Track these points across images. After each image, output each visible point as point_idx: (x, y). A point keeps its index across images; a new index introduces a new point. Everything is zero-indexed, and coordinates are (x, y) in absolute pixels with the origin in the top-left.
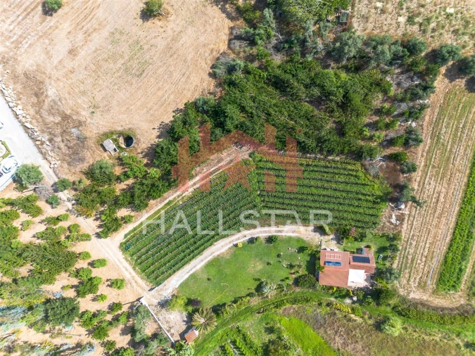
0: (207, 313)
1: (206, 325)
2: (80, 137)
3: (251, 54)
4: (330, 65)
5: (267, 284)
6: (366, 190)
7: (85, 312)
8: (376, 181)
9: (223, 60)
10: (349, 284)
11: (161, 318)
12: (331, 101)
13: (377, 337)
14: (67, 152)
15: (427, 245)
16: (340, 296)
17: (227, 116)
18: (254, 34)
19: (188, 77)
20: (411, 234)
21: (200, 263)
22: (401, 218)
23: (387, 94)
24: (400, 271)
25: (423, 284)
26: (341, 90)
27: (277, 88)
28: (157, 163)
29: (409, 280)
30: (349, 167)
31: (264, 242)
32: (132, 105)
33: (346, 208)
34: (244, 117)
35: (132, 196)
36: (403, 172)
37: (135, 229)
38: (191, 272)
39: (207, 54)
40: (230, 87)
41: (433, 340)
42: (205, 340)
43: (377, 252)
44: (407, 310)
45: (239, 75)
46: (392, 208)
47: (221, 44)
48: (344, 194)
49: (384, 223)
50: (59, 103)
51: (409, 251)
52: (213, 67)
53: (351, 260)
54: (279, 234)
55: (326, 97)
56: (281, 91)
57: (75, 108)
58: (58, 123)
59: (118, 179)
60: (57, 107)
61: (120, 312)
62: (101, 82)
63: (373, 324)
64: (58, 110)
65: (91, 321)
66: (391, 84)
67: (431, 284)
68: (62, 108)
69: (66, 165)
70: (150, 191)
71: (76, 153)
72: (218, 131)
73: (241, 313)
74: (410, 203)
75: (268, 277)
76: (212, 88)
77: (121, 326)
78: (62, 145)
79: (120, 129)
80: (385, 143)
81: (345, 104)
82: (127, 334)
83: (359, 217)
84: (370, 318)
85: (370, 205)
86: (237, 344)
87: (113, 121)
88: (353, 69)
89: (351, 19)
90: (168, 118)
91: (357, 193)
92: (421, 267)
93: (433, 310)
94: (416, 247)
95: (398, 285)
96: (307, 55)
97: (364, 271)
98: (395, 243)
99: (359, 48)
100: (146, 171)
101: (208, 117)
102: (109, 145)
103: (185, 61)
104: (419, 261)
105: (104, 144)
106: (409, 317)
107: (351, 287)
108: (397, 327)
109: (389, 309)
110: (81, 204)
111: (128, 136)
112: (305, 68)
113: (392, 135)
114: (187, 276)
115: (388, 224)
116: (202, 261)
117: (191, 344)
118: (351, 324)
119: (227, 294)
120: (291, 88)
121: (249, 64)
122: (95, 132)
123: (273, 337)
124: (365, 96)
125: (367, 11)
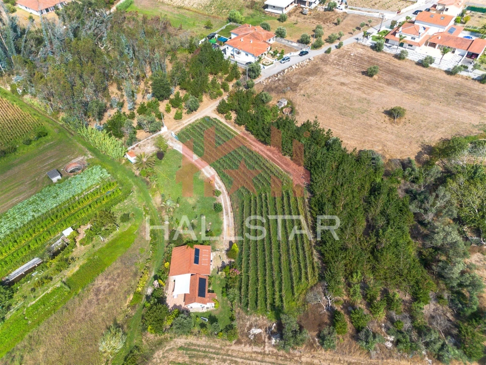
2: (285, 91)
6: (286, 293)
7: (159, 105)
11: (149, 141)
14: (273, 87)
20: (238, 360)
22: (257, 341)
31: (215, 202)
36: (320, 336)
37: (221, 123)
39: (377, 147)
43: (211, 315)
46: (270, 328)
47: (391, 155)
49: (248, 320)
50: (305, 81)
54: (224, 214)
57: (304, 88)
58: (291, 82)
62: (328, 97)
68: (302, 82)
69: (263, 87)
71: (273, 90)
75: (180, 209)
78: (277, 84)
79: (296, 108)
80: (350, 308)
84: (127, 316)
87: (301, 105)
89: (479, 252)
115: (248, 323)
119: (166, 180)
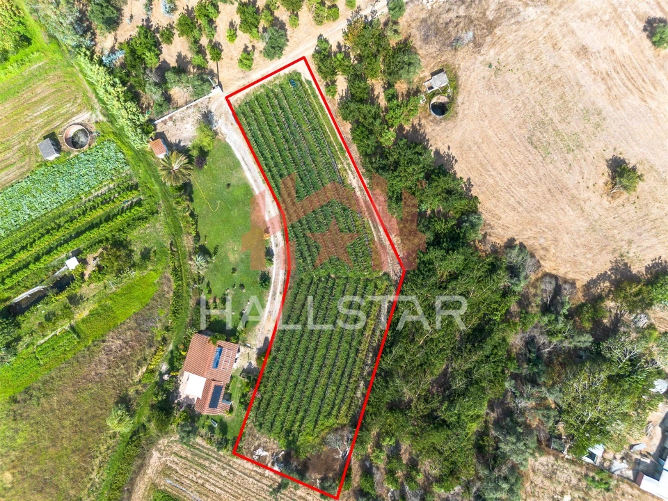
0: (184, 175)
1: (169, 170)
2: (459, 42)
3: (530, 303)
4: (493, 411)
5: (208, 262)
6: (308, 424)
7: (218, 10)
8: (318, 440)
9: (530, 262)
10: (186, 374)
11: (190, 111)
12: (441, 402)
13: (110, 396)
14: (441, 21)
15: (218, 490)
16: (172, 357)
17: (447, 252)
18: (558, 313)
19: (514, 209)
20: (237, 472)
21: (253, 177)
22: (260, 463)
23: (437, 482)
24: (191, 446)
25: (168, 472)
26: (453, 419)
27: (474, 330)
28: (401, 143)
29: (176, 454)
30: (344, 408)
32: (490, 122)
33: (289, 391)
34: (442, 276)
35: (361, 101)
36: (323, 480)
37: (315, 97)
38: (242, 163)
39: (542, 241)
40: (489, 265)
41: (93, 470)
42: (149, 165)
43: (221, 420)
44: (137, 445)
45: (504, 280)
46: (277, 454)
47: (553, 264)
48: (308, 393)
49: (258, 439)
50: (513, 21)
51: (215, 463)
52: (522, 246)
53: (218, 384)
54: (271, 293)
55: (449, 396)
56: (469, 334)
57: (502, 41)
58: (484, 14)
59: (389, 85)
60: (508, 16)
61: (208, 57)
62: (532, 84)
63: (127, 395)
64: (504, 17)
65: (205, 16)
66: (449, 491)
67: (165, 483)
68: (505, 22)
69: (423, 15)
70: (364, 126)
71: (437, 32)
72: (429, 236)
73: (175, 220)
74: (280, 480)
75: (216, 266)
76: (492, 239)
77: (189, 55)
78: (452, 15)
79: (460, 99)
80: (368, 464)
81: (433, 421)
82: (177, 61)
83: (273, 406)
84: (137, 392)
85: (287, 425)
86: (137, 208)
87: (473, 92)
88: (481, 442)
89: (554, 455)
90: (460, 170)
91: (306, 411)
92: (191, 476)
93: (132, 479)
94: (218, 475)
95: (172, 439)
96: (513, 382)
97: (200, 397)
98: (230, 447)
99: (509, 456)
100: (392, 126)
101: (452, 226)
102: (440, 81)
103: (538, 209)
104: (199, 474)
105: (442, 74)
106: (128, 444)
107: (182, 375)
108: (118, 425)
109: (144, 419)
110: (365, 28)
111: (447, 110)
112: (495, 375)
113: (378, 476)
114: (238, 156)
115: (256, 444)
116: (255, 181)
117: (148, 147)
118: (134, 365)
119: (205, 207)
120: (470, 351)
121: (517, 298)
122: (462, 64)
123: (137, 257)
124: (439, 451)
125: (561, 480)
